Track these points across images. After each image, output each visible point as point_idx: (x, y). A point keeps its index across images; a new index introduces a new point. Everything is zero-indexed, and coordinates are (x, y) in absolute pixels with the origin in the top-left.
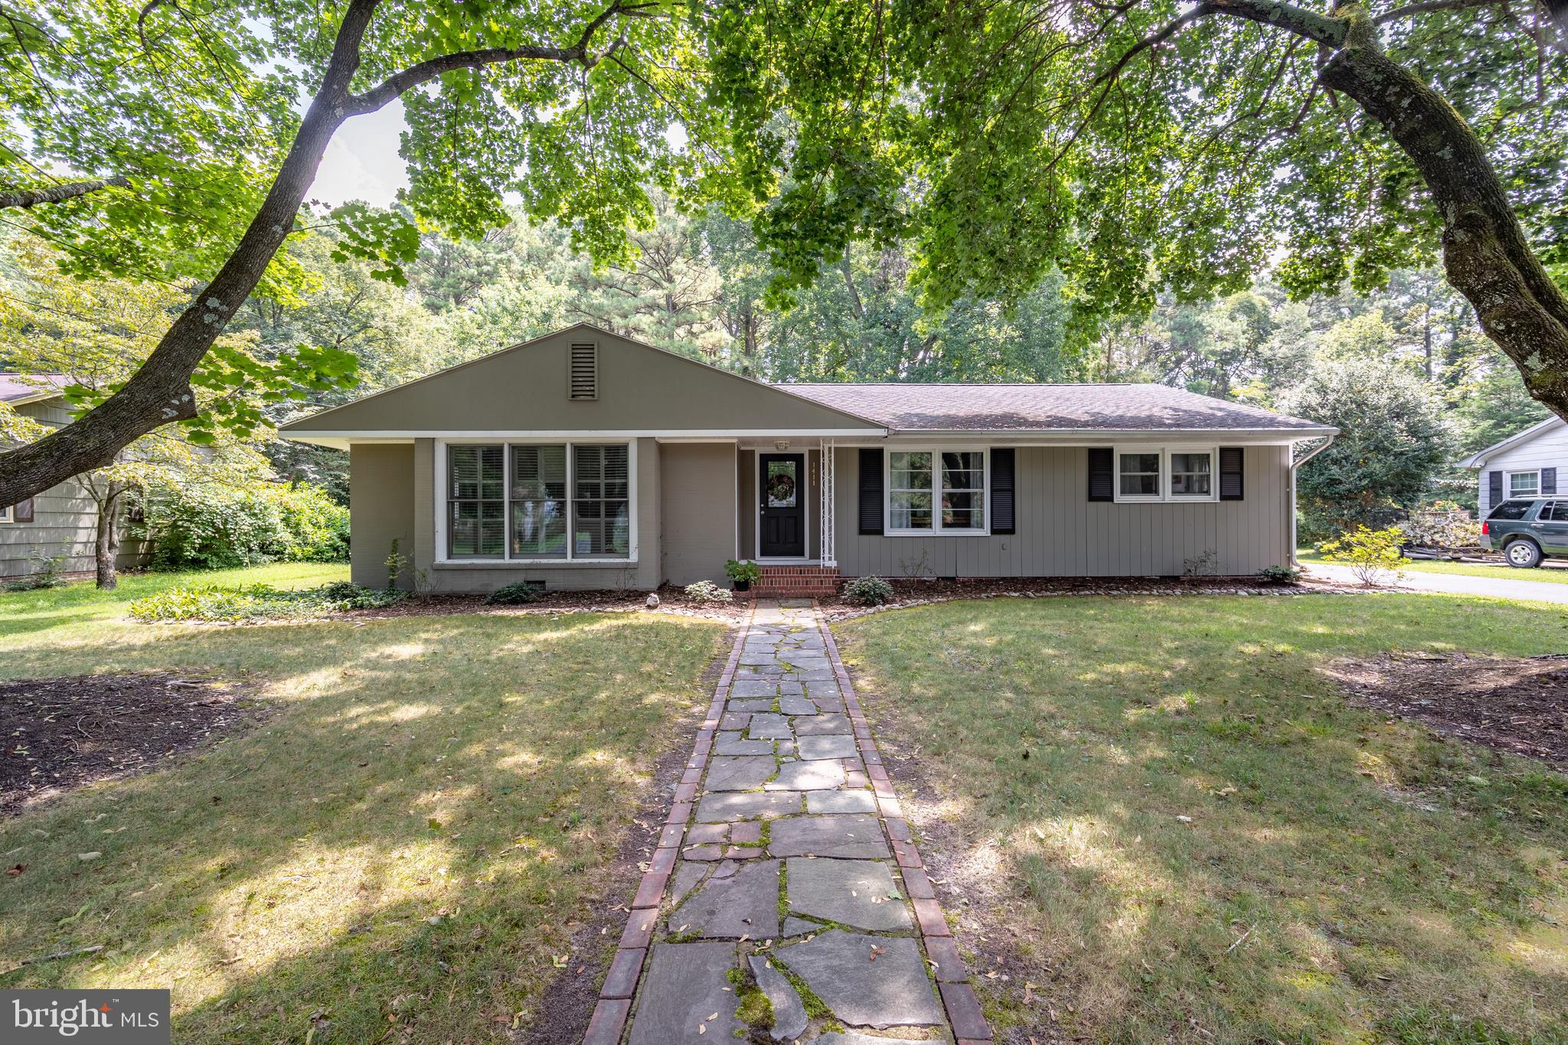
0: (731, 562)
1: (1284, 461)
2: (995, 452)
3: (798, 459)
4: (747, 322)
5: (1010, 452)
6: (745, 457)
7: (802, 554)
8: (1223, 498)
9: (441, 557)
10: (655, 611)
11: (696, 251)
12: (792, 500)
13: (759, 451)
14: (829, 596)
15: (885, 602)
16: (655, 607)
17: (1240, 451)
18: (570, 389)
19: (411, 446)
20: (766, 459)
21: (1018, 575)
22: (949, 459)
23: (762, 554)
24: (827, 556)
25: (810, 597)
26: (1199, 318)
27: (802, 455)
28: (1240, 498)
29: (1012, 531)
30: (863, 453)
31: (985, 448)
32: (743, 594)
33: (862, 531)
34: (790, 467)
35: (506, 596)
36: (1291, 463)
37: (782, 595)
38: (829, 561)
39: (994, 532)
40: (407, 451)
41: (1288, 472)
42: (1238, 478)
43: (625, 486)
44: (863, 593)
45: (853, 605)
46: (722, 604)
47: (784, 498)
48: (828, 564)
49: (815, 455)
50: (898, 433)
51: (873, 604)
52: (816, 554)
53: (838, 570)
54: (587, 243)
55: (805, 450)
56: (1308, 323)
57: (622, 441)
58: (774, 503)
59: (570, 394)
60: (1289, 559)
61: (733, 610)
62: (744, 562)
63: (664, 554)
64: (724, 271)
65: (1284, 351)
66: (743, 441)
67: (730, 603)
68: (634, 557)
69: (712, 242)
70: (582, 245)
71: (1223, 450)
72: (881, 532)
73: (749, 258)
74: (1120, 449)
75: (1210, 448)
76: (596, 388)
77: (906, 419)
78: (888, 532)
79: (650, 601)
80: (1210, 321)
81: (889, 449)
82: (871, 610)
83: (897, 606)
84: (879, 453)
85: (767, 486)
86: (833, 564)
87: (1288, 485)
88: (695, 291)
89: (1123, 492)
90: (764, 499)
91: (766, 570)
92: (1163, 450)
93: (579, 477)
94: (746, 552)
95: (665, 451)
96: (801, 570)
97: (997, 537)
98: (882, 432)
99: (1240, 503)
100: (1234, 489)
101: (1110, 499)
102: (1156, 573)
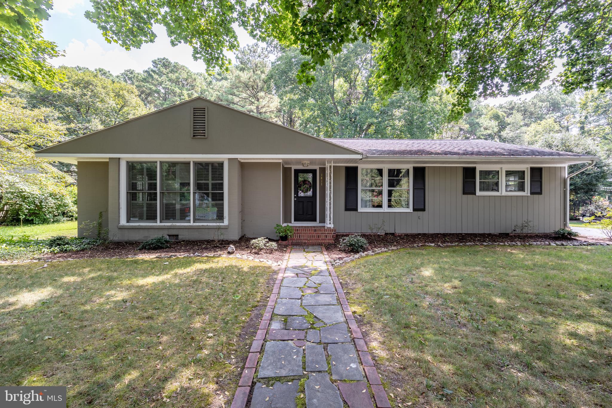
0: (278, 226)
1: (563, 175)
2: (415, 169)
3: (314, 172)
4: (291, 121)
5: (423, 169)
6: (286, 171)
7: (315, 220)
8: (532, 193)
9: (123, 221)
10: (231, 256)
11: (269, 88)
12: (310, 193)
13: (294, 167)
14: (330, 245)
15: (365, 250)
16: (232, 253)
17: (540, 169)
18: (192, 132)
19: (108, 162)
20: (297, 172)
21: (426, 232)
22: (391, 172)
23: (295, 220)
24: (328, 222)
25: (320, 245)
26: (477, 120)
27: (315, 170)
28: (540, 193)
29: (424, 210)
30: (348, 169)
31: (410, 167)
32: (284, 243)
33: (347, 209)
34: (310, 177)
35: (149, 245)
36: (566, 176)
37: (305, 243)
38: (329, 224)
39: (414, 210)
40: (105, 165)
41: (565, 181)
42: (539, 183)
43: (222, 184)
44: (351, 245)
45: (345, 251)
46: (271, 251)
47: (307, 191)
48: (329, 226)
49: (323, 170)
50: (367, 157)
51: (357, 252)
52: (323, 220)
53: (334, 230)
54: (203, 55)
55: (317, 167)
56: (522, 123)
57: (221, 160)
58: (301, 194)
59: (192, 135)
60: (565, 225)
61: (277, 254)
62: (285, 225)
63: (243, 221)
64: (281, 97)
65: (511, 134)
66: (286, 161)
67: (276, 250)
68: (226, 222)
69: (276, 84)
70: (199, 56)
71: (532, 169)
72: (356, 209)
73: (292, 91)
74: (480, 168)
75: (525, 167)
76: (206, 132)
77: (369, 151)
78: (360, 209)
79: (229, 249)
80: (482, 121)
81: (360, 166)
82: (357, 256)
83: (370, 252)
84: (356, 168)
85: (298, 186)
86: (332, 226)
87: (565, 186)
88: (268, 107)
89: (480, 190)
90: (296, 192)
91: (297, 229)
92: (501, 168)
93: (198, 180)
94: (287, 219)
95: (243, 166)
96: (315, 229)
97: (416, 212)
98: (359, 157)
99: (540, 196)
100: (537, 190)
101: (474, 193)
102: (497, 231)
